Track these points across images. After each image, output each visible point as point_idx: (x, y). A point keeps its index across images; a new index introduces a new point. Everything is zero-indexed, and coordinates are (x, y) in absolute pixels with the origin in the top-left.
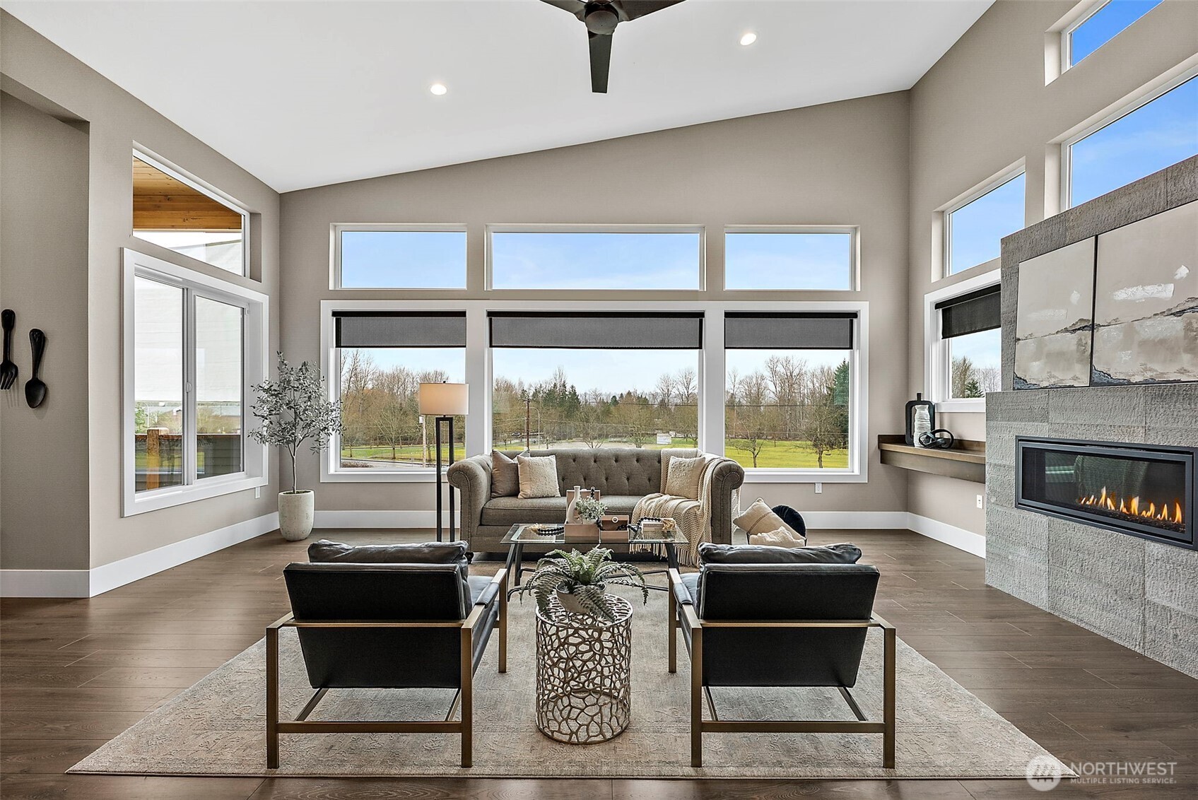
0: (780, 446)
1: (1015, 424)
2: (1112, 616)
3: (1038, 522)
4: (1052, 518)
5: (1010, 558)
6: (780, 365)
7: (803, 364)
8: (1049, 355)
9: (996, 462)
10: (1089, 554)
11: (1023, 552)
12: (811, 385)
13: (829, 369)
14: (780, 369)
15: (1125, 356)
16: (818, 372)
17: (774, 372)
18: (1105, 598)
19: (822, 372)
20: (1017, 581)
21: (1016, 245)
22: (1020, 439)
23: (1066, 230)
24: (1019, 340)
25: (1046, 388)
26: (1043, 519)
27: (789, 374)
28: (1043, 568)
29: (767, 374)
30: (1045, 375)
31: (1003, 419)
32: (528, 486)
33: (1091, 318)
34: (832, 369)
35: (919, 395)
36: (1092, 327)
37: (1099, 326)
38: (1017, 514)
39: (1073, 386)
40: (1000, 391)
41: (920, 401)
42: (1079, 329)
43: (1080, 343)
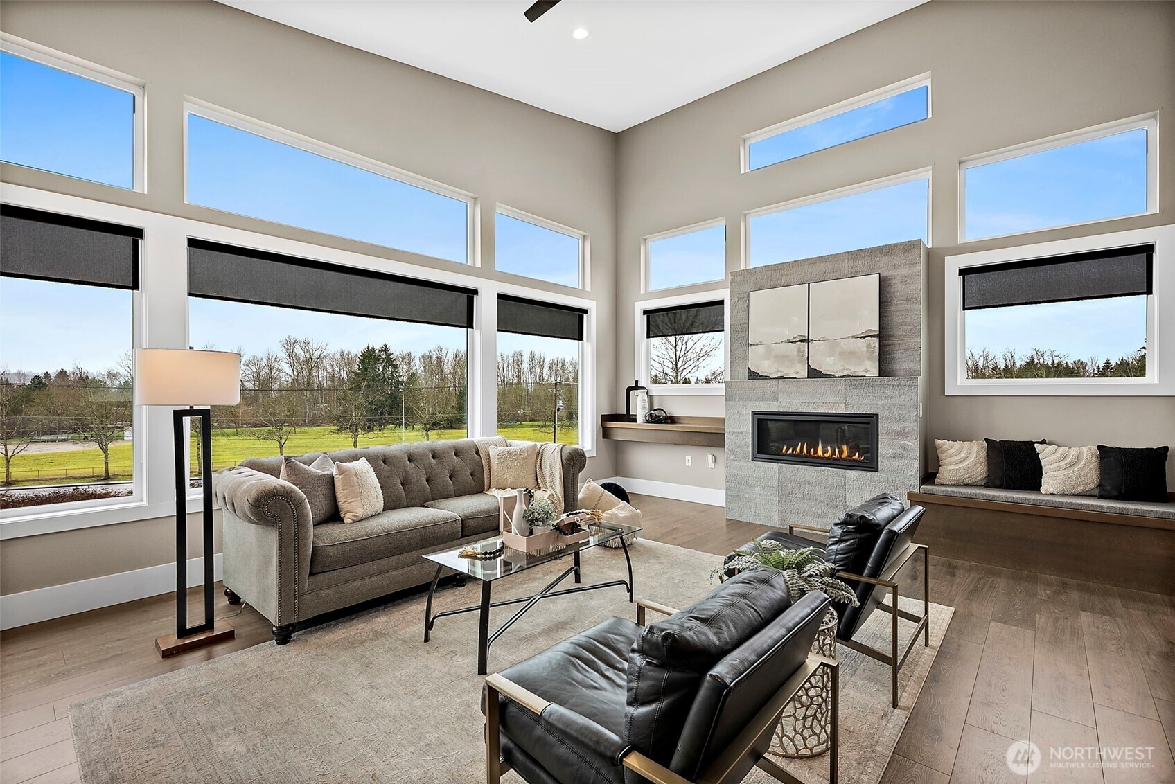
0: (300, 432)
1: (750, 403)
2: (825, 520)
3: (771, 469)
4: (782, 465)
5: (747, 496)
6: (297, 346)
7: (324, 346)
8: (776, 357)
9: (735, 430)
10: (809, 484)
11: (758, 490)
12: (330, 370)
13: (349, 353)
14: (298, 351)
15: (830, 360)
16: (338, 356)
17: (291, 354)
18: (820, 510)
19: (342, 355)
20: (753, 512)
21: (743, 279)
22: (754, 413)
23: (782, 275)
24: (751, 345)
25: (775, 378)
26: (775, 466)
27: (308, 356)
28: (775, 499)
29: (283, 355)
30: (774, 370)
31: (740, 399)
32: (359, 504)
33: (807, 335)
34: (352, 353)
35: (637, 382)
36: (808, 341)
37: (812, 340)
38: (752, 465)
39: (795, 378)
40: (729, 380)
41: (636, 387)
42: (799, 341)
43: (799, 350)
